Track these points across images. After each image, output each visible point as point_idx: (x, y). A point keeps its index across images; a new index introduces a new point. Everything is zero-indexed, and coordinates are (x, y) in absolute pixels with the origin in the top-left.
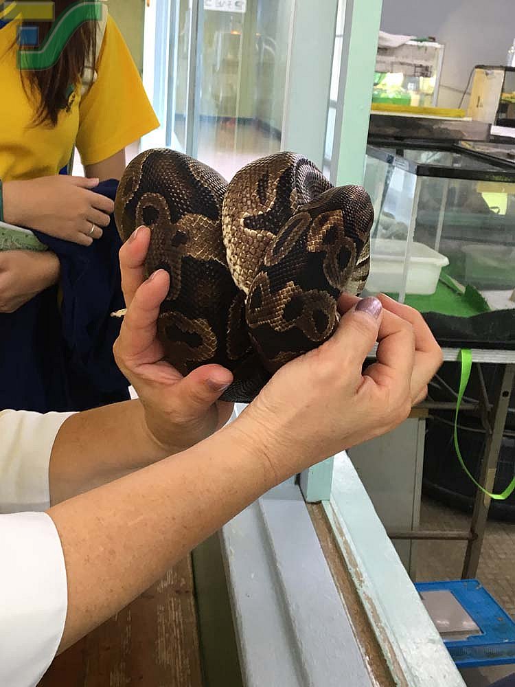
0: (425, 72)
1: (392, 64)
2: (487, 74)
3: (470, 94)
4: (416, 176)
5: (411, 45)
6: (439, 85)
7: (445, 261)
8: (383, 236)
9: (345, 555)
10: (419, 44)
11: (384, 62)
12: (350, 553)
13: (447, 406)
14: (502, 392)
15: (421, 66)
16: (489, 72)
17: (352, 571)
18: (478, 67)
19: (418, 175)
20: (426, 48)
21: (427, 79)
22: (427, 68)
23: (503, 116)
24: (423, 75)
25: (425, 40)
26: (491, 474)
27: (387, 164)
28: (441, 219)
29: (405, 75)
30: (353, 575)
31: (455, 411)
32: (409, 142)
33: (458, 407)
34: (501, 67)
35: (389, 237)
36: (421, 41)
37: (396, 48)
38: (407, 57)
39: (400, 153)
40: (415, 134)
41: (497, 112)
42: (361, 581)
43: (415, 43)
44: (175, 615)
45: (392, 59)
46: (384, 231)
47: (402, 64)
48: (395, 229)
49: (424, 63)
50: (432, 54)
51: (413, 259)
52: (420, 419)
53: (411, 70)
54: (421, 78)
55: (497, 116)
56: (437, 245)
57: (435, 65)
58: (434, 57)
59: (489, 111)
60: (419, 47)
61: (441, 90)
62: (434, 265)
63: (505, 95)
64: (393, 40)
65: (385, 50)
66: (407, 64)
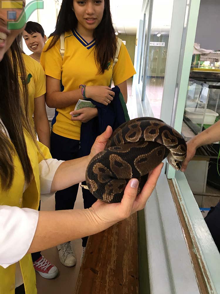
0: (217, 61)
1: (206, 58)
4: (208, 88)
5: (213, 53)
7: (218, 115)
8: (199, 108)
10: (215, 52)
11: (204, 58)
13: (215, 157)
15: (215, 59)
19: (209, 88)
20: (217, 53)
21: (217, 63)
22: (217, 59)
25: (217, 51)
27: (201, 86)
28: (217, 104)
29: (210, 62)
31: (217, 159)
32: (208, 79)
33: (218, 158)
35: (201, 108)
37: (208, 54)
38: (211, 56)
39: (205, 83)
40: (210, 77)
43: (214, 52)
45: (207, 57)
46: (199, 106)
47: (209, 58)
48: (203, 106)
49: (216, 58)
51: (206, 114)
52: (207, 161)
54: (215, 62)
56: (216, 111)
58: (219, 56)
60: (215, 53)
62: (214, 116)
64: (207, 51)
65: (204, 55)
66: (211, 58)
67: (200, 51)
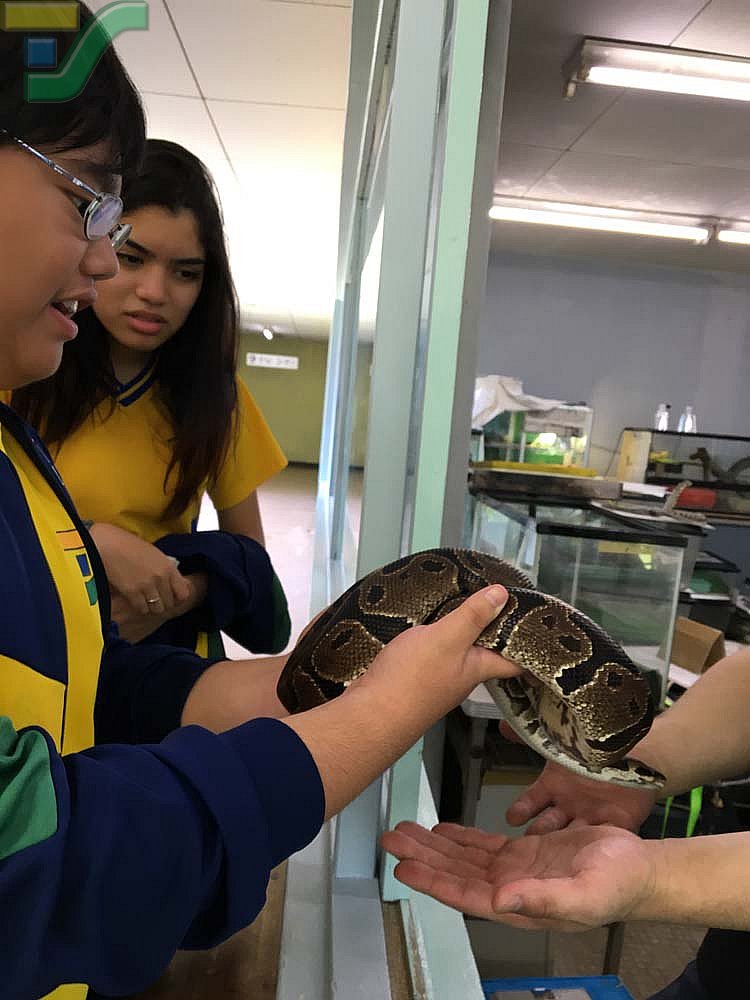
0: (576, 433)
1: (545, 425)
2: (635, 436)
3: (620, 453)
4: (536, 534)
5: (562, 410)
6: (590, 444)
10: (571, 408)
11: (536, 424)
15: (572, 428)
16: (637, 433)
18: (627, 429)
19: (538, 531)
20: (576, 412)
22: (577, 430)
24: (574, 435)
25: (575, 405)
29: (557, 436)
32: (541, 498)
34: (648, 430)
36: (572, 406)
37: (548, 412)
38: (558, 420)
41: (646, 470)
43: (565, 407)
45: (544, 421)
47: (553, 425)
49: (575, 426)
50: (582, 417)
53: (563, 431)
54: (573, 438)
55: (646, 473)
57: (586, 426)
58: (583, 420)
60: (569, 411)
61: (592, 449)
63: (654, 456)
64: (545, 404)
65: (536, 413)
66: (559, 426)
67: (522, 403)
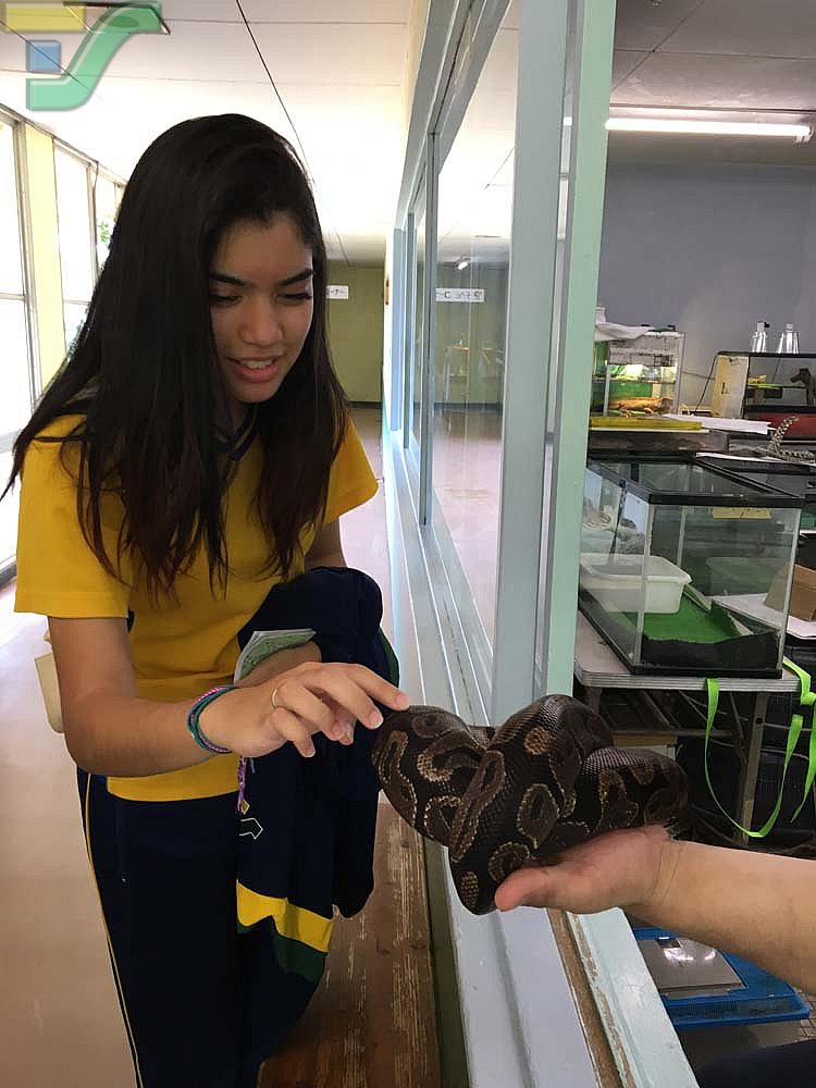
0: (666, 361)
1: (631, 354)
2: (731, 361)
3: (714, 379)
4: (647, 504)
5: (650, 336)
6: (681, 371)
8: (622, 551)
9: (578, 941)
10: (658, 334)
11: (622, 354)
12: (582, 938)
13: (697, 733)
14: (756, 718)
15: (661, 356)
16: (733, 358)
17: (584, 960)
18: (719, 353)
19: (650, 503)
20: (665, 338)
21: (667, 368)
22: (667, 357)
23: (750, 402)
24: (663, 364)
25: (664, 330)
26: (748, 805)
27: (620, 488)
30: (586, 965)
33: (708, 734)
34: (745, 354)
35: (630, 552)
36: (660, 331)
37: (634, 340)
38: (646, 348)
40: (649, 449)
41: (745, 397)
42: (595, 974)
43: (654, 334)
44: (411, 974)
45: (631, 350)
46: (623, 545)
47: (641, 355)
49: (664, 353)
50: (673, 343)
51: (650, 578)
52: (669, 746)
53: (651, 360)
55: (744, 402)
56: (679, 559)
57: (676, 353)
58: (674, 345)
59: (736, 397)
60: (658, 337)
61: (685, 377)
62: (675, 583)
63: (751, 381)
66: (646, 355)
67: (607, 332)
